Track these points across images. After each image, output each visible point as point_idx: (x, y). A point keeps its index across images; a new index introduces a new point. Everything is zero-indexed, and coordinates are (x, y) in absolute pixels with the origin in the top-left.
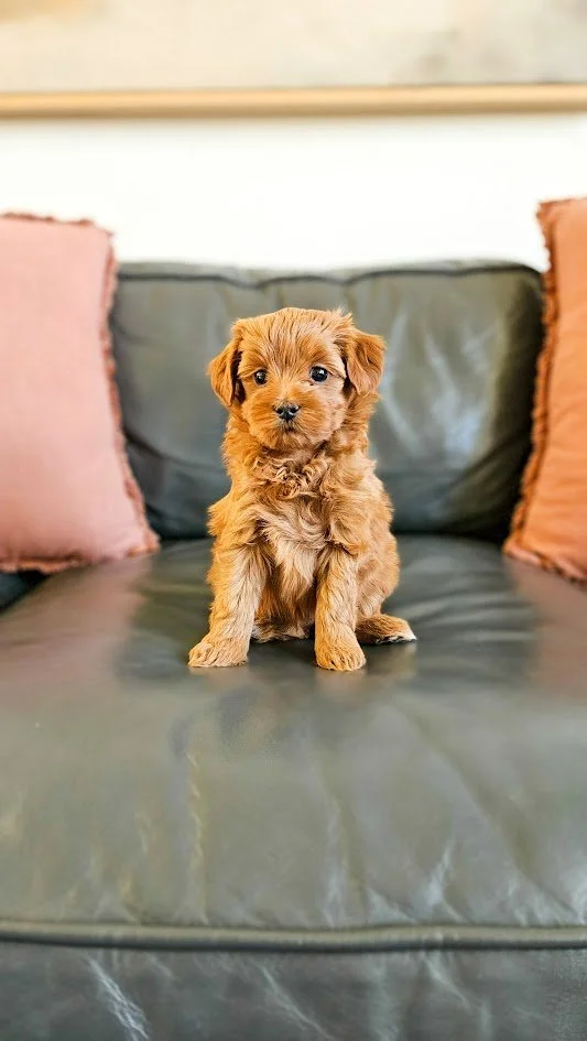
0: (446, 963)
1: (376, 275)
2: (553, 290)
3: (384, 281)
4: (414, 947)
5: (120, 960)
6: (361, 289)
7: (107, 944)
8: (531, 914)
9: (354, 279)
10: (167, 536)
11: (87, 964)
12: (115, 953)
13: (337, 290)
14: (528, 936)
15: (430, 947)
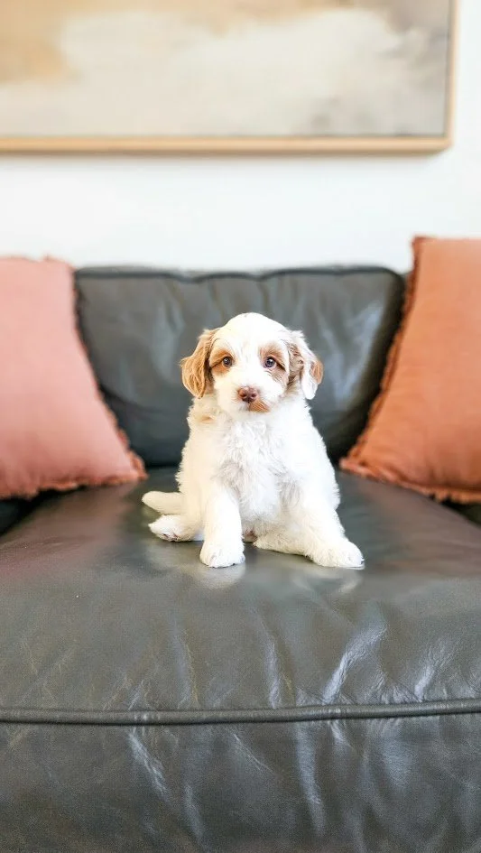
0: (342, 728)
1: (282, 273)
2: (412, 291)
3: (287, 279)
4: (324, 718)
5: (147, 731)
6: (272, 285)
7: (139, 724)
8: (391, 699)
9: (266, 277)
10: (150, 466)
11: (127, 736)
12: (143, 729)
13: (253, 284)
14: (389, 710)
15: (333, 717)
